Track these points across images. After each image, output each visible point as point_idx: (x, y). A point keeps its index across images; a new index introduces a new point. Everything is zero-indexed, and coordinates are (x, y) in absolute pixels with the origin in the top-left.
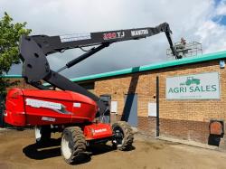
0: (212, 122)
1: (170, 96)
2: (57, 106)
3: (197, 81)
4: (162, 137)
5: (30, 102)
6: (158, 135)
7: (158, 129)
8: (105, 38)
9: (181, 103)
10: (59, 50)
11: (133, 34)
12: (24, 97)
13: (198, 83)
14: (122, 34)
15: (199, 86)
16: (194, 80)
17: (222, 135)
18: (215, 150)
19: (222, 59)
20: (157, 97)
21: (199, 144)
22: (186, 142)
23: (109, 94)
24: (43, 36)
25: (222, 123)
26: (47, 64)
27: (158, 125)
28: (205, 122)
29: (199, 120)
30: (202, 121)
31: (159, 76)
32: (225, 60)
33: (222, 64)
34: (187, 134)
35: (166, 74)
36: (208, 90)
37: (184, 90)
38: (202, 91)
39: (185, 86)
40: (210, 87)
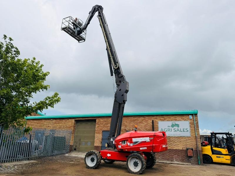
0: (187, 149)
13: (178, 127)
15: (179, 128)
16: (176, 125)
22: (173, 162)
28: (183, 150)
29: (180, 149)
30: (182, 149)
31: (154, 120)
32: (192, 115)
33: (191, 117)
34: (173, 158)
35: (159, 119)
36: (184, 131)
37: (170, 130)
38: (181, 131)
39: (171, 128)
40: (185, 129)
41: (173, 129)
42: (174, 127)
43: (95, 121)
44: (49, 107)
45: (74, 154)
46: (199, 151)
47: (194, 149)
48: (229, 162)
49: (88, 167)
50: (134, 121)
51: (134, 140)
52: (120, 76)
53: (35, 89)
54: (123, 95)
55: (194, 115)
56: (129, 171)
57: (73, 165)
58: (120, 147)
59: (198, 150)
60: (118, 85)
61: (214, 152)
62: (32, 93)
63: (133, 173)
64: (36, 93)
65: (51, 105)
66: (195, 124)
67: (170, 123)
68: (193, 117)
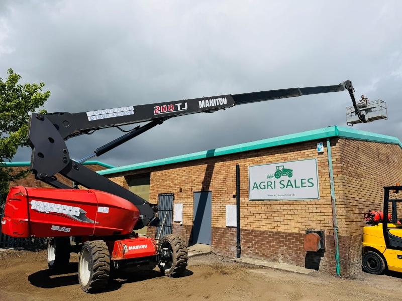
0: (308, 232)
1: (254, 194)
2: (74, 211)
3: (289, 172)
4: (244, 259)
5: (35, 205)
6: (239, 256)
7: (239, 247)
8: (157, 112)
9: (268, 204)
10: (86, 132)
11: (202, 104)
12: (29, 198)
13: (290, 175)
14: (183, 106)
15: (292, 179)
16: (285, 170)
17: (321, 252)
18: (309, 274)
19: (320, 141)
20: (237, 196)
21: (293, 268)
22: (275, 265)
23: (171, 191)
24: (62, 113)
25: (321, 234)
26: (66, 152)
27: (239, 240)
28: (300, 234)
29: (293, 231)
30: (297, 232)
31: (240, 164)
32: (323, 141)
33: (321, 147)
34: (278, 253)
35: (250, 161)
36: (304, 185)
37: (273, 186)
38: (296, 187)
39: (274, 179)
40: (306, 181)
41: (278, 181)
42: (282, 178)
43: (148, 176)
46: (339, 238)
47: (326, 234)
55: (328, 142)
59: (336, 236)
61: (390, 242)
66: (331, 165)
67: (272, 169)
68: (325, 146)
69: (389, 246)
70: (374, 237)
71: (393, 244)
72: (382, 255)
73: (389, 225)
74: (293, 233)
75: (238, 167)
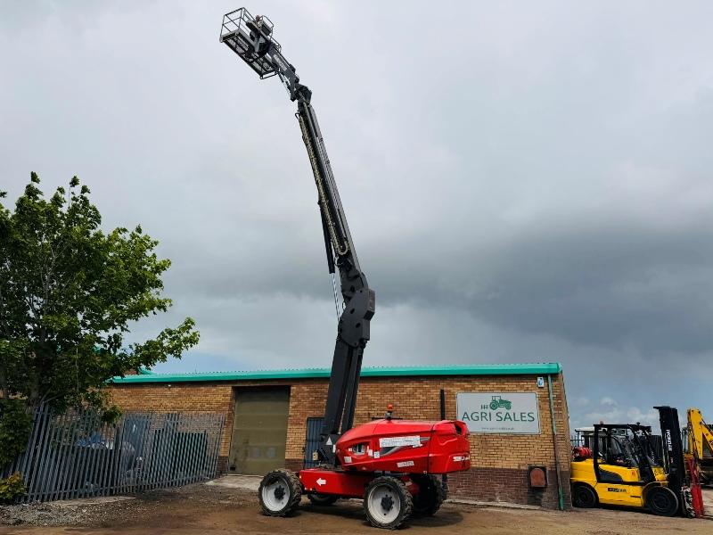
0: (531, 468)
3: (507, 404)
13: (508, 408)
15: (510, 412)
16: (502, 402)
17: (544, 488)
19: (540, 375)
25: (544, 469)
28: (521, 470)
29: (512, 468)
30: (517, 468)
31: (445, 389)
32: (545, 376)
33: (541, 381)
34: (495, 491)
35: (457, 386)
36: (523, 419)
37: (488, 417)
38: (515, 420)
39: (488, 411)
40: (526, 415)
41: (494, 413)
42: (499, 409)
43: (288, 389)
44: (169, 357)
45: (229, 482)
46: (561, 472)
47: (548, 469)
48: (638, 502)
49: (267, 512)
50: (393, 390)
51: (384, 442)
52: (352, 274)
53: (137, 312)
54: (358, 325)
55: (549, 378)
56: (370, 522)
57: (229, 508)
58: (348, 460)
59: (558, 471)
60: (347, 299)
61: (602, 477)
62: (128, 321)
63: (380, 526)
64: (137, 320)
65: (176, 351)
66: (552, 400)
67: (487, 398)
68: (546, 380)
69: (600, 480)
70: (585, 472)
71: (603, 479)
72: (593, 489)
73: (599, 461)
74: (512, 470)
75: (442, 391)
